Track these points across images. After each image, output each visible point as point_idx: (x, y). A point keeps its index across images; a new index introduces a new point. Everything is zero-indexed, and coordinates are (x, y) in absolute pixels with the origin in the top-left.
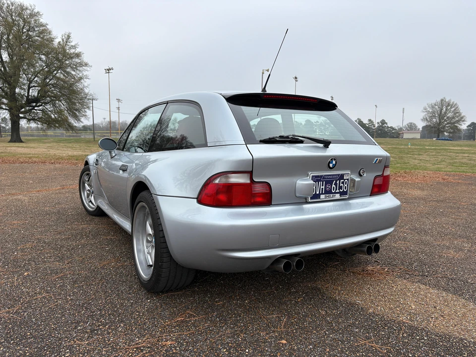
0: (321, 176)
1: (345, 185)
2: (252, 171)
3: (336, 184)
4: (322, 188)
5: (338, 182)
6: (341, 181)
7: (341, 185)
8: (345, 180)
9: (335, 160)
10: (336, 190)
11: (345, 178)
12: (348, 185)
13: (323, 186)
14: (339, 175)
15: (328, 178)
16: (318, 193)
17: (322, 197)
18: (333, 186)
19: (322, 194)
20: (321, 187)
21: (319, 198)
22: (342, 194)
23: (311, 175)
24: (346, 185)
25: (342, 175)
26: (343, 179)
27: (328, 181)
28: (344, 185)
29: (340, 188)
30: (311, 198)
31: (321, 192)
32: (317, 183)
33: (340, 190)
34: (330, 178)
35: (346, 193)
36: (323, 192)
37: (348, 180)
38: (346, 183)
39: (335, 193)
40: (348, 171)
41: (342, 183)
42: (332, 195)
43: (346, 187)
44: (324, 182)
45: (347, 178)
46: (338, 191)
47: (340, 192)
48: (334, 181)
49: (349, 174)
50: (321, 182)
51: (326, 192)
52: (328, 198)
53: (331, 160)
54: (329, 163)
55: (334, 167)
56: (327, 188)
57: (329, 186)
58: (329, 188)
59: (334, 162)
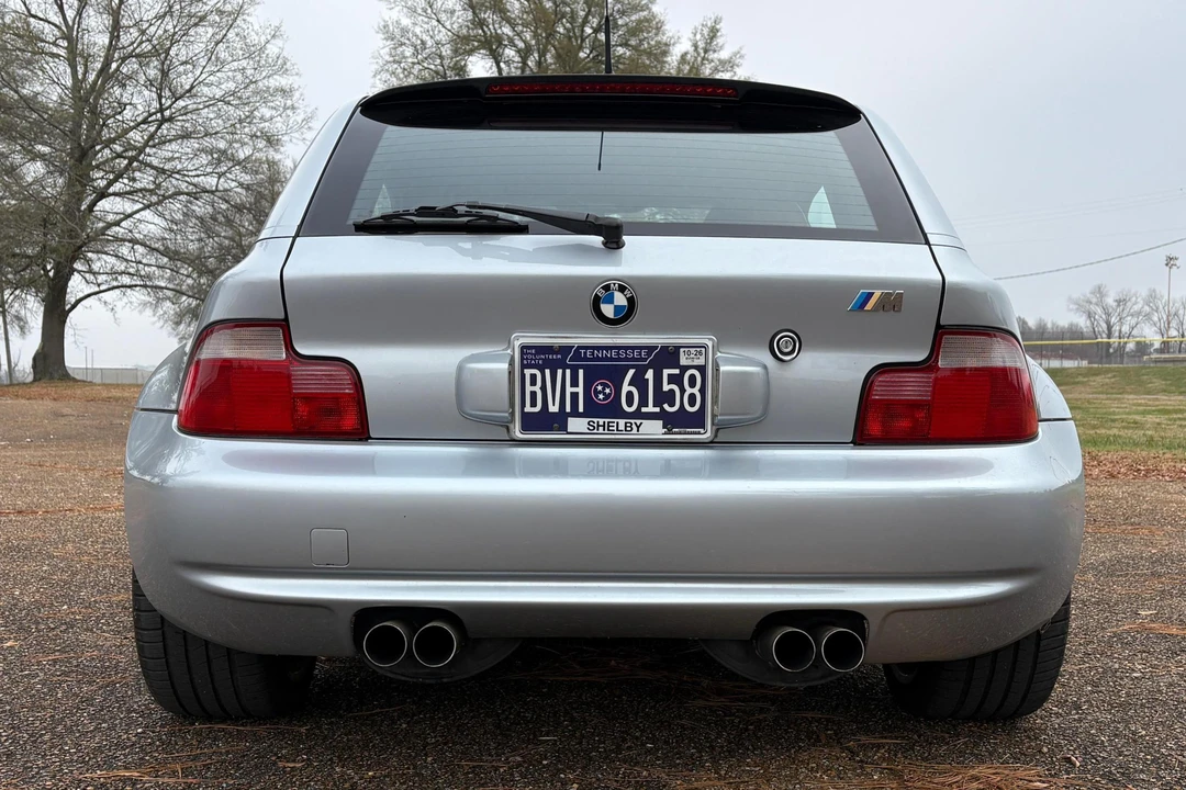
0: (567, 349)
1: (689, 391)
2: (286, 319)
3: (639, 381)
4: (575, 396)
5: (650, 375)
6: (666, 372)
7: (666, 387)
8: (684, 369)
9: (622, 289)
10: (643, 402)
11: (683, 361)
12: (703, 391)
13: (575, 383)
14: (650, 349)
15: (598, 359)
16: (553, 408)
17: (577, 425)
18: (626, 388)
19: (575, 413)
20: (569, 390)
21: (564, 428)
22: (670, 421)
23: (517, 344)
24: (695, 391)
25: (665, 348)
26: (676, 364)
27: (602, 369)
28: (683, 391)
29: (663, 398)
30: (525, 428)
31: (568, 409)
32: (547, 372)
33: (666, 406)
34: (607, 359)
35: (697, 420)
36: (581, 410)
37: (702, 369)
38: (692, 380)
39: (638, 415)
40: (707, 340)
41: (672, 379)
42: (622, 422)
43: (692, 398)
44: (581, 372)
45: (696, 362)
46: (651, 409)
47: (662, 416)
48: (631, 372)
49: (704, 347)
50: (568, 372)
51: (593, 410)
52: (602, 433)
53: (607, 288)
54: (597, 301)
55: (625, 316)
56: (597, 393)
57: (605, 386)
58: (607, 396)
59: (620, 299)
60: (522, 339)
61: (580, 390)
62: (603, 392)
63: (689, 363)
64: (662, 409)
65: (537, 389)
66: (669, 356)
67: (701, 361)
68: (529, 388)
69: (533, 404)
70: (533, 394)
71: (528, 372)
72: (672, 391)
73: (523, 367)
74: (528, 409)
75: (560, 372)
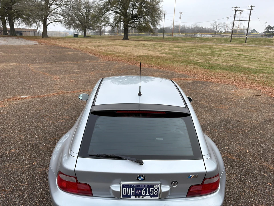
1: (155, 191)
2: (76, 176)
3: (146, 190)
5: (148, 189)
6: (151, 189)
7: (151, 191)
9: (143, 176)
10: (146, 193)
11: (154, 187)
12: (158, 192)
13: (133, 190)
14: (148, 185)
15: (138, 187)
16: (129, 194)
17: (132, 197)
18: (143, 191)
19: (133, 195)
20: (132, 191)
22: (151, 196)
23: (122, 184)
24: (157, 191)
25: (151, 185)
26: (153, 187)
28: (154, 191)
30: (123, 197)
31: (131, 194)
32: (128, 189)
33: (151, 194)
34: (139, 187)
35: (157, 196)
36: (134, 194)
37: (158, 188)
38: (156, 190)
39: (145, 195)
40: (159, 183)
41: (152, 190)
42: (142, 197)
43: (156, 193)
44: (134, 189)
45: (157, 187)
46: (148, 194)
47: (150, 195)
48: (144, 189)
49: (159, 185)
50: (132, 189)
51: (136, 194)
52: (138, 198)
53: (140, 176)
54: (138, 178)
56: (137, 192)
57: (139, 191)
58: (139, 192)
59: (142, 178)
61: (134, 191)
62: (138, 192)
63: (156, 187)
64: (150, 194)
65: (126, 191)
66: (152, 186)
67: (158, 187)
68: (124, 191)
69: (125, 193)
70: (125, 192)
71: (124, 189)
72: (152, 192)
73: (123, 188)
74: (124, 194)
75: (130, 189)
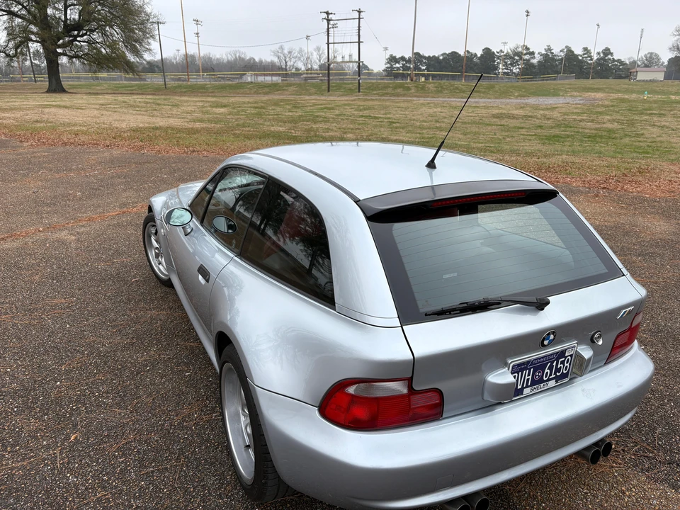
0: (528, 362)
1: (566, 365)
2: (412, 377)
3: (551, 368)
4: (528, 379)
5: (555, 363)
6: (561, 360)
7: (559, 366)
8: (566, 357)
9: (553, 333)
10: (551, 375)
11: (567, 355)
12: (570, 364)
13: (529, 375)
14: (558, 353)
15: (539, 363)
16: (519, 387)
17: (527, 391)
18: (546, 371)
19: (527, 386)
20: (527, 378)
21: (522, 393)
22: (557, 379)
23: (511, 365)
24: (568, 365)
25: (561, 352)
26: (564, 356)
27: (538, 366)
28: (564, 366)
29: (558, 370)
31: (525, 385)
32: (520, 373)
33: (557, 373)
34: (543, 361)
35: (566, 375)
36: (529, 384)
37: (572, 355)
38: (568, 361)
39: (548, 380)
40: (574, 343)
41: (561, 363)
42: (542, 385)
43: (566, 368)
44: (532, 370)
45: (570, 354)
46: (553, 376)
47: (556, 377)
48: (549, 364)
49: (574, 347)
50: (528, 371)
51: (533, 383)
52: (535, 391)
53: (548, 334)
54: (543, 341)
55: (552, 343)
56: (536, 376)
57: (539, 372)
58: (539, 377)
59: (551, 337)
60: (513, 361)
61: (530, 377)
62: (538, 375)
64: (556, 375)
66: (562, 354)
67: (572, 353)
72: (561, 367)
73: (512, 374)
75: (525, 372)
